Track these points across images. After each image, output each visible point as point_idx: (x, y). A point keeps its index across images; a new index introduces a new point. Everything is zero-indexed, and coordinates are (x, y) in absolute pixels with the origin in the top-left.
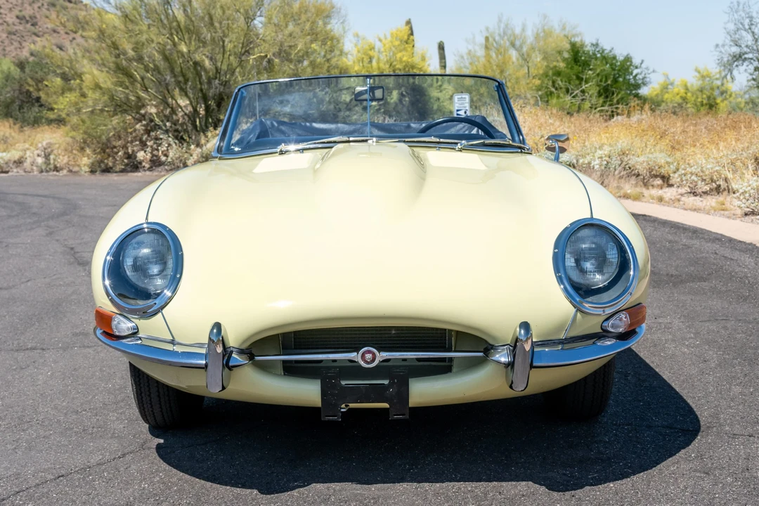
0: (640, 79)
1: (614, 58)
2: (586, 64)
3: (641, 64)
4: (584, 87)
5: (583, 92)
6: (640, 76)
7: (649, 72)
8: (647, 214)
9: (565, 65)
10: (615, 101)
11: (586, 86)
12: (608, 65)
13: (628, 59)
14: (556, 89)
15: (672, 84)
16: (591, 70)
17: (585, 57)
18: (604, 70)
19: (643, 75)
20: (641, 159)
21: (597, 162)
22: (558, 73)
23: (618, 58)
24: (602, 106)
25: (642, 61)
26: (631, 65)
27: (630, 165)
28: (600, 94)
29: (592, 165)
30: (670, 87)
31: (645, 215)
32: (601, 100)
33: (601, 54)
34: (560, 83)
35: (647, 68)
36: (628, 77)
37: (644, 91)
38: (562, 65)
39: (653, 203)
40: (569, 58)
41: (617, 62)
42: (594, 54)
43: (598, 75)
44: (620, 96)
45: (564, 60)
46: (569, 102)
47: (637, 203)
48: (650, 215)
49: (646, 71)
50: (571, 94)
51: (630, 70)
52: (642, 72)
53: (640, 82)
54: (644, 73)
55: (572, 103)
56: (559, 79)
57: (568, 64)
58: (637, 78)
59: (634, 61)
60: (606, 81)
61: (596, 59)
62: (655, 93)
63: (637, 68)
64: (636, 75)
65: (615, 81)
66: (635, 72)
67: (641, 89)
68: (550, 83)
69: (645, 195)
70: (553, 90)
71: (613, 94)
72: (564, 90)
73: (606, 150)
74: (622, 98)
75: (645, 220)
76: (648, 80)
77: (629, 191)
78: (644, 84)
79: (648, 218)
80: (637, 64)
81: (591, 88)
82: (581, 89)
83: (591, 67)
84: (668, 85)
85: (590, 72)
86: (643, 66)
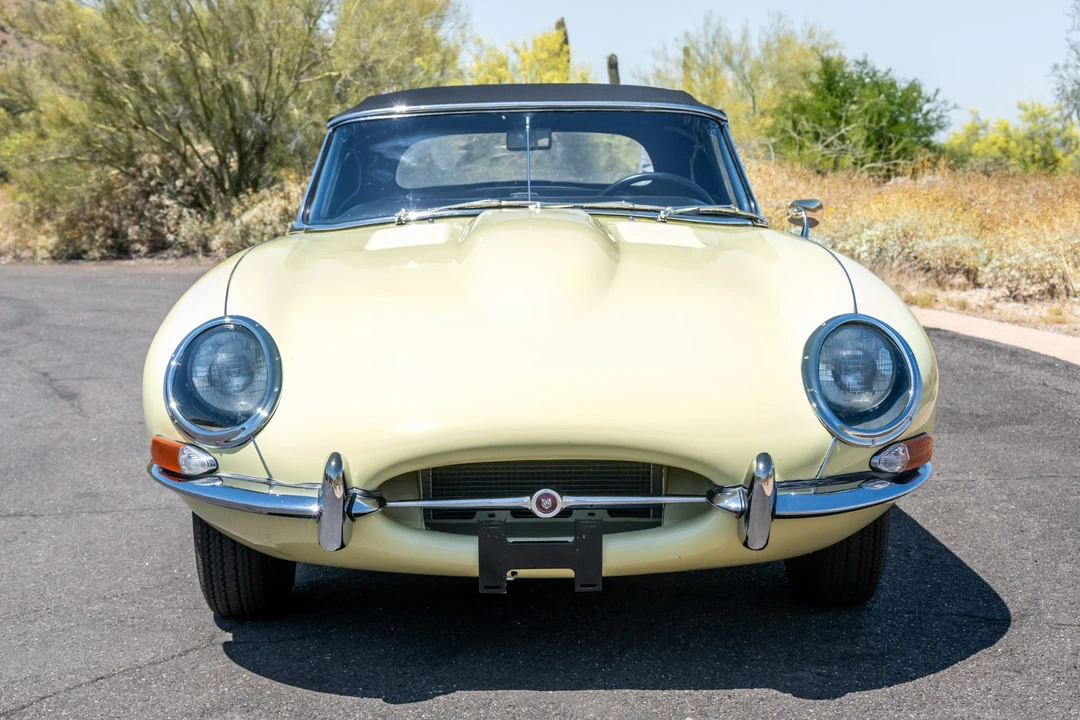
0: (933, 119)
1: (893, 85)
2: (846, 95)
3: (935, 95)
4: (843, 131)
5: (842, 138)
6: (934, 115)
7: (948, 108)
8: (942, 327)
9: (813, 95)
10: (894, 152)
11: (848, 128)
12: (883, 96)
13: (914, 87)
14: (799, 134)
15: (984, 127)
16: (854, 103)
17: (846, 83)
18: (877, 104)
19: (938, 113)
20: (934, 244)
21: (865, 247)
22: (802, 109)
23: (898, 85)
24: (872, 162)
25: (938, 91)
26: (919, 96)
27: (917, 254)
28: (869, 143)
29: (857, 252)
30: (981, 132)
31: (938, 330)
32: (871, 152)
33: (871, 78)
34: (805, 123)
35: (945, 102)
36: (914, 116)
37: (939, 138)
38: (809, 95)
39: (950, 311)
40: (820, 84)
41: (896, 89)
42: (860, 78)
43: (866, 112)
44: (901, 145)
45: (813, 87)
46: (819, 155)
47: (926, 311)
48: (947, 328)
49: (943, 106)
50: (823, 141)
51: (918, 105)
52: (937, 108)
53: (933, 124)
54: (939, 109)
55: (824, 155)
56: (803, 118)
57: (818, 93)
58: (929, 117)
59: (924, 90)
60: (879, 121)
61: (864, 86)
62: (958, 141)
63: (928, 101)
64: (928, 113)
65: (894, 122)
66: (926, 108)
67: (936, 134)
68: (789, 124)
69: (939, 299)
70: (794, 135)
71: (890, 142)
72: (811, 135)
73: (879, 229)
74: (904, 149)
75: (939, 336)
76: (945, 120)
77: (914, 294)
78: (941, 128)
79: (943, 333)
80: (928, 95)
81: (856, 131)
82: (838, 134)
83: (855, 99)
84: (978, 129)
85: (854, 107)
86: (939, 98)
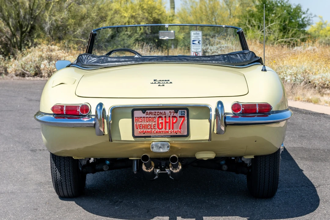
0: (306, 21)
1: (290, 6)
2: (270, 10)
3: (307, 11)
4: (270, 25)
5: (269, 28)
6: (306, 19)
7: (312, 16)
8: (325, 113)
9: (257, 10)
10: (290, 35)
11: (271, 24)
12: (285, 11)
13: (298, 8)
14: (251, 26)
15: (325, 24)
16: (273, 14)
17: (270, 5)
18: (283, 14)
19: (308, 18)
20: (318, 76)
21: (289, 77)
22: (252, 15)
23: (292, 7)
24: (282, 38)
25: (308, 9)
26: (300, 12)
27: (310, 80)
28: (281, 30)
29: (286, 79)
30: (323, 26)
31: (323, 114)
32: (281, 34)
33: (281, 3)
34: (254, 22)
35: (311, 14)
36: (298, 19)
37: (308, 29)
38: (255, 10)
39: (327, 106)
40: (259, 5)
41: (291, 9)
42: (276, 4)
43: (279, 17)
44: (294, 32)
45: (257, 6)
46: (260, 35)
47: (316, 105)
48: (327, 114)
49: (310, 16)
50: (261, 30)
51: (300, 15)
52: (307, 16)
53: (306, 23)
54: (308, 17)
55: (262, 35)
56: (253, 19)
57: (259, 9)
58: (304, 20)
59: (302, 9)
60: (284, 21)
61: (278, 6)
62: (314, 30)
63: (304, 13)
64: (304, 18)
65: (290, 22)
66: (303, 16)
67: (307, 27)
68: (247, 22)
69: (321, 100)
70: (249, 27)
71: (289, 31)
72: (257, 27)
73: (295, 70)
74: (295, 34)
75: (325, 117)
76: (311, 22)
77: (310, 98)
78: (309, 25)
79: (326, 116)
80: (304, 11)
81: (276, 25)
82: (268, 26)
83: (274, 12)
84: (322, 25)
85: (273, 15)
86: (309, 12)
